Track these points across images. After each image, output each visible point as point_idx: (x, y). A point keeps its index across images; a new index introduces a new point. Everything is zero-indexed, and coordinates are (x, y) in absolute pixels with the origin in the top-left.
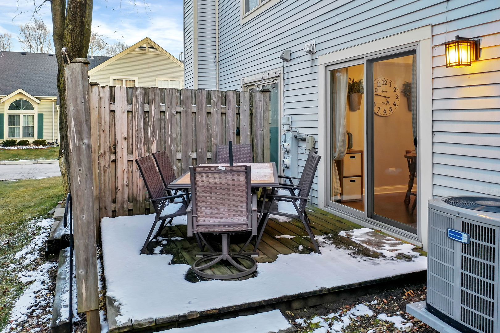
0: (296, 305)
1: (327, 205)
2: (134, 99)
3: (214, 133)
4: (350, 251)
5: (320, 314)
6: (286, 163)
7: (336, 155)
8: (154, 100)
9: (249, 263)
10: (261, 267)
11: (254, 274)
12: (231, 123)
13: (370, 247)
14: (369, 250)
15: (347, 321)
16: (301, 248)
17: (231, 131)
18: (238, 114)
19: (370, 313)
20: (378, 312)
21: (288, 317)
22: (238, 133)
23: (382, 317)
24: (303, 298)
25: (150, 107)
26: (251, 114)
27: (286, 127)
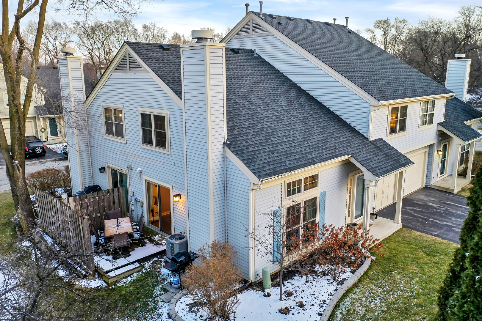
0: (141, 260)
1: (148, 225)
2: (76, 201)
3: (105, 205)
4: (154, 244)
5: (146, 262)
6: (132, 209)
7: (151, 208)
8: (83, 199)
9: (127, 252)
10: (131, 253)
11: (130, 255)
12: (111, 201)
13: (159, 242)
14: (159, 243)
15: (152, 262)
16: (141, 245)
17: (112, 203)
18: (114, 197)
19: (157, 259)
20: (159, 259)
21: (139, 263)
22: (114, 203)
23: (159, 260)
24: (142, 259)
25: (82, 202)
26: (119, 196)
27: (132, 195)
